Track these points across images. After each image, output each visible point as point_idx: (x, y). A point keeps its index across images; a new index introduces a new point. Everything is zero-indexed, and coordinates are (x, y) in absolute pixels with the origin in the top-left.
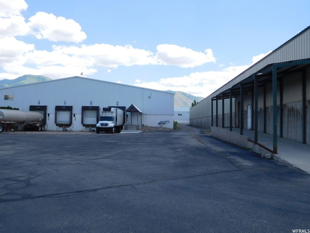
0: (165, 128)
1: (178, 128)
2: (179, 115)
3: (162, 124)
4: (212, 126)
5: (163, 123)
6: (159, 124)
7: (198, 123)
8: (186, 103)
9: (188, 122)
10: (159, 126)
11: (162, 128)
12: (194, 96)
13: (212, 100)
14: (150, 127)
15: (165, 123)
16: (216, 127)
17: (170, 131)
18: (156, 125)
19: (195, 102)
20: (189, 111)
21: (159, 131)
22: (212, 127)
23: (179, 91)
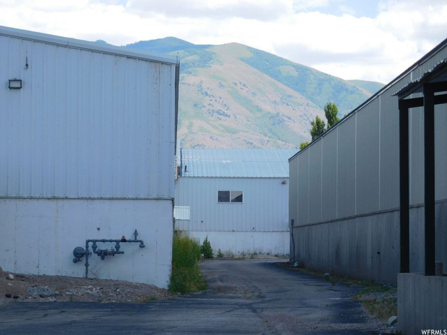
0: (117, 285)
1: (205, 286)
2: (223, 197)
3: (94, 259)
4: (405, 268)
5: (103, 255)
6: (79, 255)
7: (338, 252)
8: (277, 120)
9: (276, 243)
10: (78, 271)
11: (96, 281)
12: (328, 79)
13: (404, 106)
14: (20, 277)
15: (116, 252)
16: (425, 279)
17: (145, 301)
18: (56, 263)
19: (330, 113)
20: (285, 173)
21: (74, 304)
22: (401, 277)
23: (234, 47)
